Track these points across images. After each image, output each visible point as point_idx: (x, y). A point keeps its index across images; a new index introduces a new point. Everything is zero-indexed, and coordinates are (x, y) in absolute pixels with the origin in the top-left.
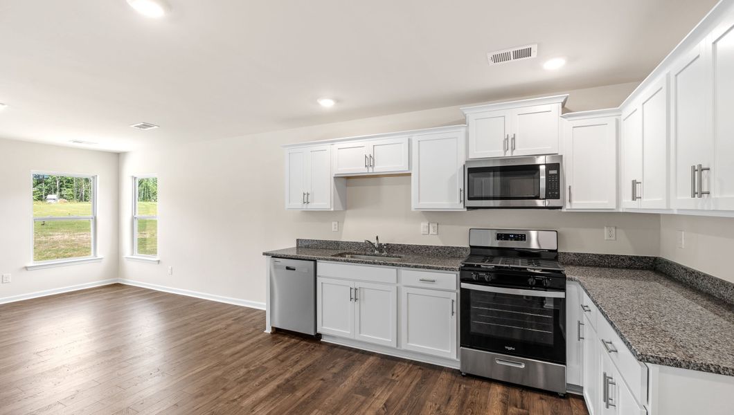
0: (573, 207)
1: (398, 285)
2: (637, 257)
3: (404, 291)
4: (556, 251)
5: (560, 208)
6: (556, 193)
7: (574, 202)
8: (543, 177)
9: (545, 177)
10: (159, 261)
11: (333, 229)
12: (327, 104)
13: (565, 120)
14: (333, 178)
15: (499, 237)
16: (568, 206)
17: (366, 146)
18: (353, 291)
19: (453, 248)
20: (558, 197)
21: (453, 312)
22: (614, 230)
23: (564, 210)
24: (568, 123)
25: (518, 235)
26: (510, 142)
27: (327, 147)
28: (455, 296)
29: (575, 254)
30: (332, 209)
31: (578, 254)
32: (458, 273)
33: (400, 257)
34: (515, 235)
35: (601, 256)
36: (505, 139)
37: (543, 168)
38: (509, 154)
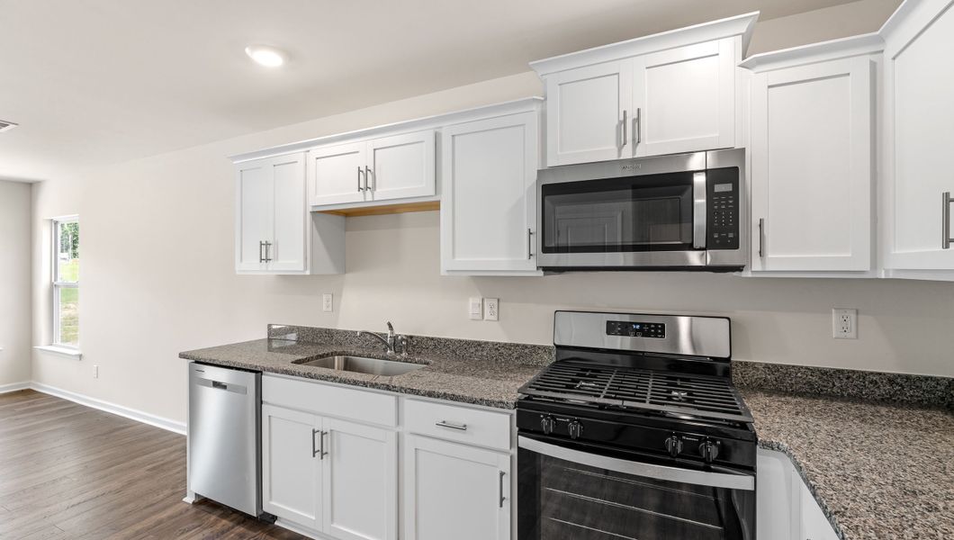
0: (770, 267)
1: (400, 429)
2: (908, 378)
3: (409, 444)
4: (728, 360)
5: (739, 269)
6: (731, 235)
7: (770, 255)
8: (700, 202)
9: (704, 201)
10: (81, 356)
11: (324, 309)
12: (268, 60)
13: (751, 72)
14: (309, 215)
15: (612, 328)
16: (757, 265)
17: (360, 151)
18: (318, 436)
19: (525, 347)
20: (734, 245)
21: (502, 499)
22: (853, 316)
23: (746, 274)
24: (758, 79)
25: (649, 325)
26: (630, 127)
27: (298, 155)
28: (506, 463)
29: (767, 366)
30: (308, 273)
31: (775, 366)
32: (514, 412)
33: (428, 364)
34: (642, 325)
35: (824, 373)
36: (620, 122)
37: (700, 180)
38: (627, 154)
